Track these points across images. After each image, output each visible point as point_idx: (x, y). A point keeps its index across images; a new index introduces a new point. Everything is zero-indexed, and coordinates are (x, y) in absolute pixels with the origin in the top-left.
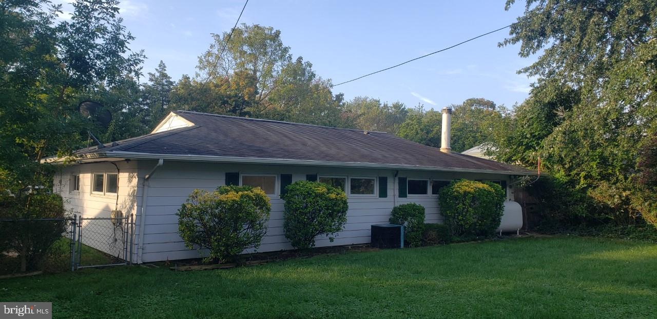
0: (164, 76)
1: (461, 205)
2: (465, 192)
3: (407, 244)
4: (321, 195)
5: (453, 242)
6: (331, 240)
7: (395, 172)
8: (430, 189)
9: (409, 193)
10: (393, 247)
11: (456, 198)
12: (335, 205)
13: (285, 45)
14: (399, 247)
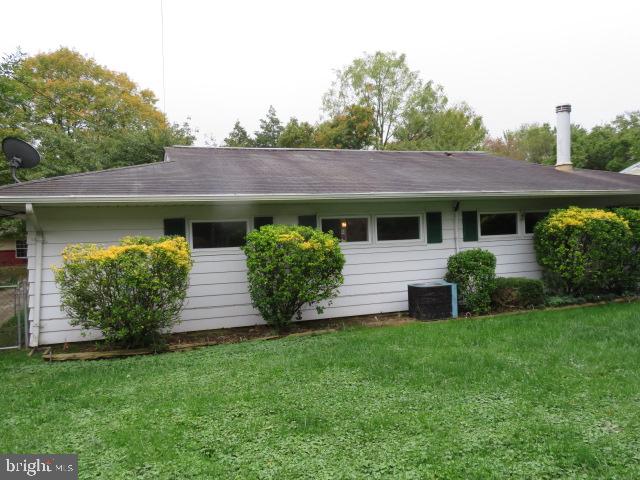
0: (276, 122)
1: (562, 247)
2: (568, 227)
3: (462, 310)
4: (287, 246)
5: (548, 305)
6: (320, 310)
7: (456, 204)
8: (521, 226)
9: (482, 234)
10: (437, 317)
11: (552, 237)
12: (310, 259)
13: (412, 69)
14: (448, 315)
